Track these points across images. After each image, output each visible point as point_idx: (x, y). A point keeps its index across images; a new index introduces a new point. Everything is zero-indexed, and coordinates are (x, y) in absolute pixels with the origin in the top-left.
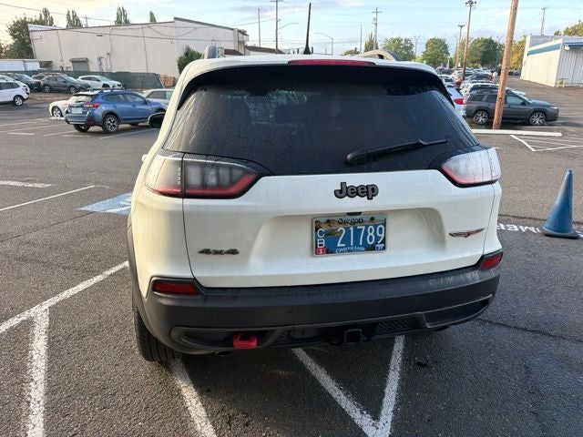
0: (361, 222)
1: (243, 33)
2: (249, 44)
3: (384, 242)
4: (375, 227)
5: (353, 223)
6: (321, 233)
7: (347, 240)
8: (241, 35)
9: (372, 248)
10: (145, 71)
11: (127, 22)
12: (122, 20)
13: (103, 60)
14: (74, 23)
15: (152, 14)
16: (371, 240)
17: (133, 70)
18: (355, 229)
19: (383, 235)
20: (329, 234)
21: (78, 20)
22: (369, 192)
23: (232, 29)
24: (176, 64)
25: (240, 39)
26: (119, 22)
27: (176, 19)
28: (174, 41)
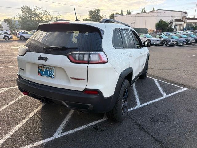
0: (48, 68)
1: (186, 13)
2: (187, 17)
3: (54, 76)
4: (52, 70)
5: (47, 68)
6: (40, 69)
7: (45, 73)
8: (184, 14)
9: (51, 77)
10: (144, 28)
11: (145, 12)
12: (143, 11)
13: (132, 25)
14: (129, 13)
15: (153, 9)
16: (51, 74)
17: (140, 28)
18: (47, 70)
19: (53, 73)
20: (41, 70)
21: (130, 12)
22: (45, 59)
23: (181, 12)
24: (155, 25)
25: (184, 15)
26: (142, 12)
27: (158, 10)
28: (156, 17)
